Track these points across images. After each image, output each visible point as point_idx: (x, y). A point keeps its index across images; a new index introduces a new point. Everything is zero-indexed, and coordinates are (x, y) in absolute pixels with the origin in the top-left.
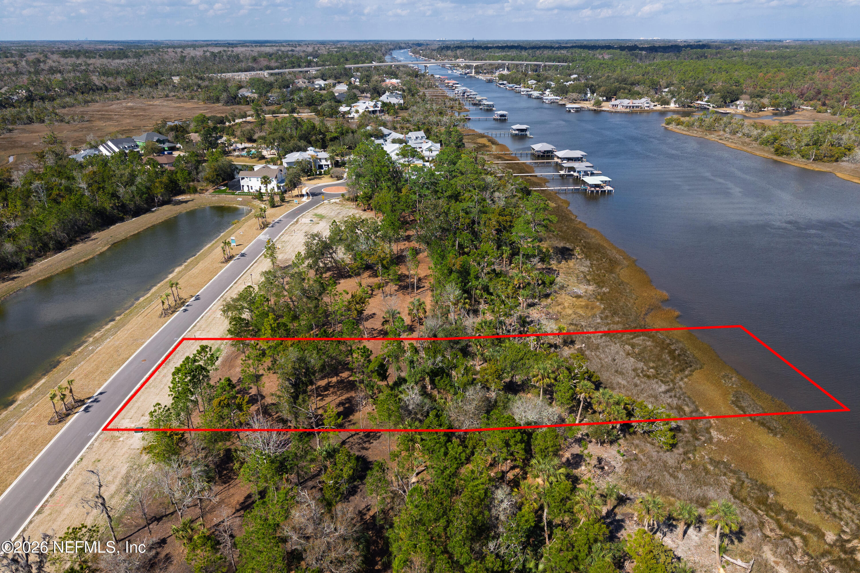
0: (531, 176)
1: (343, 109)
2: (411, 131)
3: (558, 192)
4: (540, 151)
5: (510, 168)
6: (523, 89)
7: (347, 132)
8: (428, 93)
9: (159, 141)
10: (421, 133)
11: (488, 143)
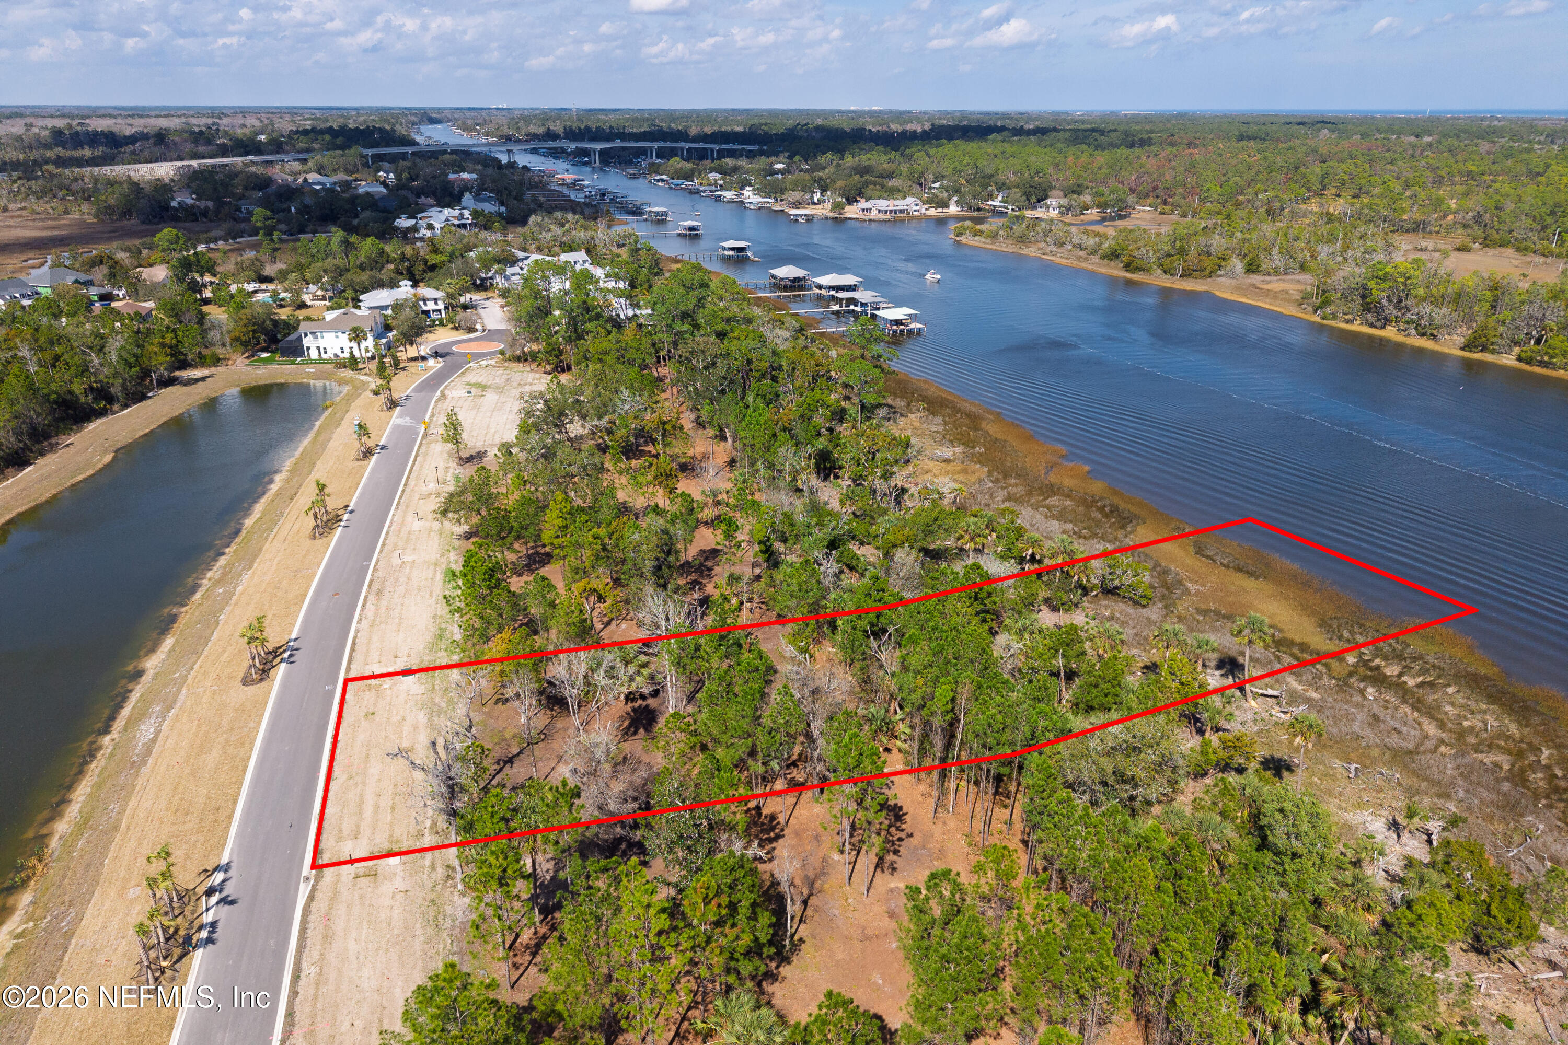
1: (403, 223)
4: (786, 279)
6: (701, 188)
10: (582, 255)
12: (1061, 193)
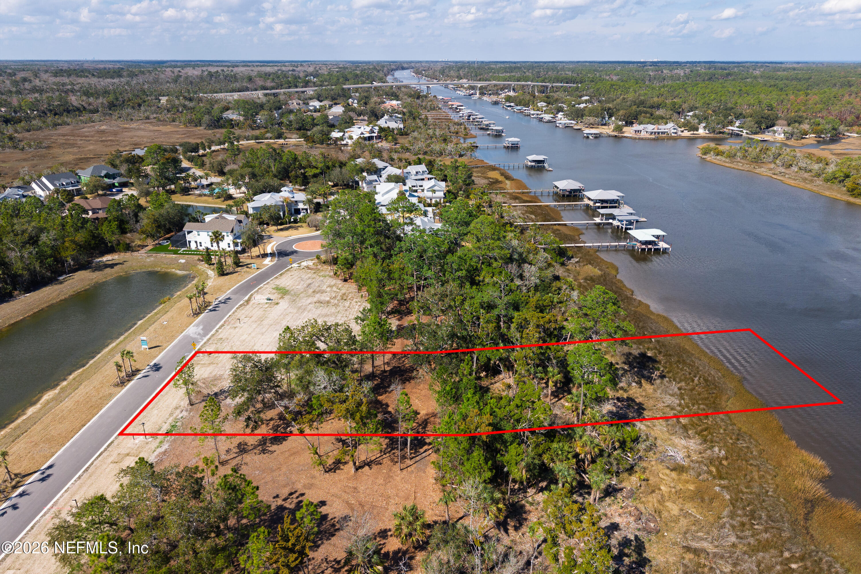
0: (559, 225)
1: (336, 134)
2: (410, 164)
3: (598, 249)
4: (565, 190)
5: (531, 213)
6: (532, 112)
7: (334, 166)
8: (431, 115)
9: (107, 176)
10: (422, 168)
11: (501, 178)
12: (785, 122)
